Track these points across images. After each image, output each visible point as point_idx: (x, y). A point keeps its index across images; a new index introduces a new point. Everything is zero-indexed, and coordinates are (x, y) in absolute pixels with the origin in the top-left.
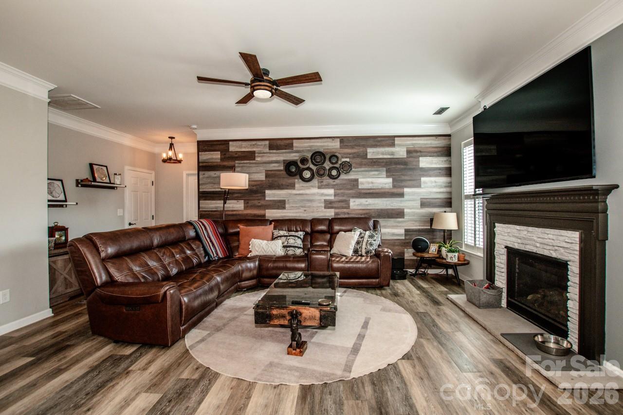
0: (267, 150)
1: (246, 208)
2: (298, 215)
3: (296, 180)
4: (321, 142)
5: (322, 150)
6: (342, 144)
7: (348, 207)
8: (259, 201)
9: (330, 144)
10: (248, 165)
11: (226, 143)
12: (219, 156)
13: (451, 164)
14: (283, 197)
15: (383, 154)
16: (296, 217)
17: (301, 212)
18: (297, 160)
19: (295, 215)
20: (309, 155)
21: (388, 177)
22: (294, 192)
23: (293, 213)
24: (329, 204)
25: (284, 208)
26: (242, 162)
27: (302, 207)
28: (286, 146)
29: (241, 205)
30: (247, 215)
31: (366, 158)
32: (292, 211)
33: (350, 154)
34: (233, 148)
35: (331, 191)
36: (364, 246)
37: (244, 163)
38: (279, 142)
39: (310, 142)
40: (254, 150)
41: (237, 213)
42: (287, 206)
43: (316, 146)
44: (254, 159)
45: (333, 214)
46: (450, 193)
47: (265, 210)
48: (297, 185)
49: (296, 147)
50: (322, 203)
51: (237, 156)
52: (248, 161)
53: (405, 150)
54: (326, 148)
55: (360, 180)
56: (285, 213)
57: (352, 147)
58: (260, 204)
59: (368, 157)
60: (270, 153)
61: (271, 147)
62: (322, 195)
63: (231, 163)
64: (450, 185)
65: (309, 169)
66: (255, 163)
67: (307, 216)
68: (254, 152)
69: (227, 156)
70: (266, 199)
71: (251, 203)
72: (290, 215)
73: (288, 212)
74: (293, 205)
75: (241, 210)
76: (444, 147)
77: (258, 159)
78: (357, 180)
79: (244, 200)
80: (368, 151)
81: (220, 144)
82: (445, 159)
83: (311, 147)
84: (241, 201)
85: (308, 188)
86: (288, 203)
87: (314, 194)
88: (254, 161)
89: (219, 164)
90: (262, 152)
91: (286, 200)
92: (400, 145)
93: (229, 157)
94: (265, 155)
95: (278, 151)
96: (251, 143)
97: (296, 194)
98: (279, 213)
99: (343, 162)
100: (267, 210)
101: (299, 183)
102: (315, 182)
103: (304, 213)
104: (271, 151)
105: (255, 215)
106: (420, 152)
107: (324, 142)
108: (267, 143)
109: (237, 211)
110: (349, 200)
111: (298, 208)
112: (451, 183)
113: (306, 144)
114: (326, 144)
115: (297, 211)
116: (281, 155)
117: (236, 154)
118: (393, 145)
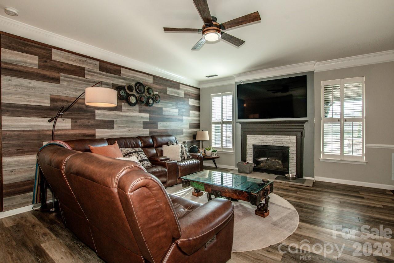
0: (97, 70)
1: (73, 127)
2: (124, 134)
3: (123, 104)
4: (141, 76)
5: (142, 82)
6: (154, 81)
7: (157, 127)
8: (89, 121)
9: (147, 79)
10: (77, 81)
11: (49, 48)
12: (37, 62)
13: (199, 104)
14: (112, 118)
15: (174, 93)
16: (123, 135)
17: (126, 132)
18: (125, 86)
19: (121, 134)
20: (133, 84)
21: (176, 108)
22: (121, 113)
23: (121, 132)
24: (146, 125)
25: (113, 128)
26: (69, 76)
27: (128, 127)
28: (115, 71)
29: (67, 124)
30: (75, 135)
31: (166, 94)
32: (119, 131)
33: (159, 89)
34: (56, 57)
35: (147, 115)
36: (185, 154)
37: (73, 78)
38: (109, 66)
39: (134, 74)
40: (84, 66)
41: (63, 133)
42: (115, 126)
43: (138, 78)
44: (84, 76)
45: (148, 133)
46: (199, 120)
47: (95, 129)
48: (123, 108)
49: (123, 74)
50: (141, 124)
51: (62, 67)
52: (76, 77)
53: (184, 93)
54: (145, 81)
55: (164, 109)
56: (114, 132)
57: (160, 85)
58: (89, 124)
59: (168, 94)
60: (100, 74)
61: (101, 69)
62: (142, 118)
63: (55, 74)
64: (199, 116)
65: (133, 95)
66: (85, 81)
67: (131, 135)
68: (83, 69)
69: (49, 64)
70: (96, 119)
71: (79, 122)
72: (118, 134)
73: (116, 132)
74: (120, 126)
75: (67, 130)
76: (197, 95)
77: (88, 77)
78: (161, 109)
79: (71, 118)
80: (168, 89)
81: (37, 47)
82: (197, 101)
83: (134, 77)
84: (67, 119)
85: (132, 111)
86: (117, 123)
87: (136, 117)
88: (83, 78)
89: (35, 71)
90: (92, 71)
91: (115, 121)
92: (182, 90)
93: (51, 66)
94: (95, 74)
95: (107, 74)
96: (80, 58)
97: (123, 116)
98: (109, 132)
99: (155, 94)
100: (97, 130)
101: (125, 106)
102: (137, 106)
103: (129, 132)
104: (101, 72)
105: (84, 135)
106: (189, 95)
107: (143, 76)
108: (98, 63)
109: (62, 130)
110: (158, 123)
111: (124, 128)
112: (199, 115)
113: (131, 74)
114: (144, 78)
115: (124, 130)
116: (110, 78)
117: (62, 65)
118: (178, 88)
